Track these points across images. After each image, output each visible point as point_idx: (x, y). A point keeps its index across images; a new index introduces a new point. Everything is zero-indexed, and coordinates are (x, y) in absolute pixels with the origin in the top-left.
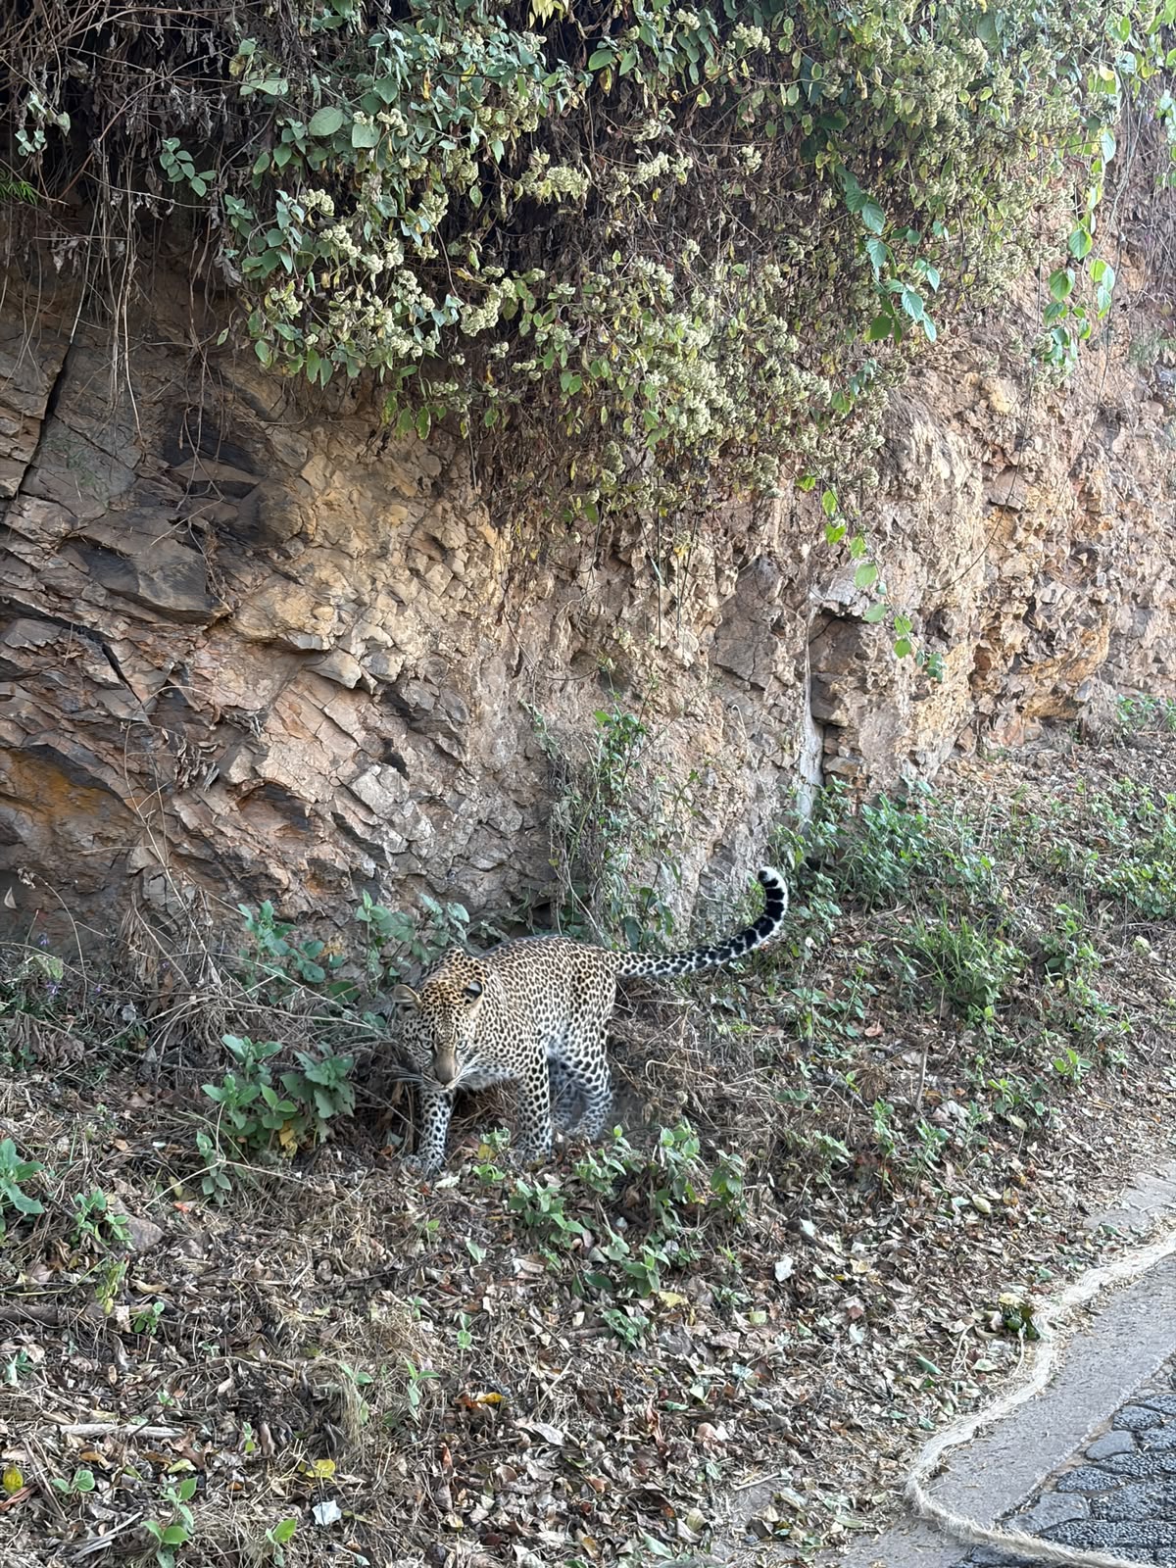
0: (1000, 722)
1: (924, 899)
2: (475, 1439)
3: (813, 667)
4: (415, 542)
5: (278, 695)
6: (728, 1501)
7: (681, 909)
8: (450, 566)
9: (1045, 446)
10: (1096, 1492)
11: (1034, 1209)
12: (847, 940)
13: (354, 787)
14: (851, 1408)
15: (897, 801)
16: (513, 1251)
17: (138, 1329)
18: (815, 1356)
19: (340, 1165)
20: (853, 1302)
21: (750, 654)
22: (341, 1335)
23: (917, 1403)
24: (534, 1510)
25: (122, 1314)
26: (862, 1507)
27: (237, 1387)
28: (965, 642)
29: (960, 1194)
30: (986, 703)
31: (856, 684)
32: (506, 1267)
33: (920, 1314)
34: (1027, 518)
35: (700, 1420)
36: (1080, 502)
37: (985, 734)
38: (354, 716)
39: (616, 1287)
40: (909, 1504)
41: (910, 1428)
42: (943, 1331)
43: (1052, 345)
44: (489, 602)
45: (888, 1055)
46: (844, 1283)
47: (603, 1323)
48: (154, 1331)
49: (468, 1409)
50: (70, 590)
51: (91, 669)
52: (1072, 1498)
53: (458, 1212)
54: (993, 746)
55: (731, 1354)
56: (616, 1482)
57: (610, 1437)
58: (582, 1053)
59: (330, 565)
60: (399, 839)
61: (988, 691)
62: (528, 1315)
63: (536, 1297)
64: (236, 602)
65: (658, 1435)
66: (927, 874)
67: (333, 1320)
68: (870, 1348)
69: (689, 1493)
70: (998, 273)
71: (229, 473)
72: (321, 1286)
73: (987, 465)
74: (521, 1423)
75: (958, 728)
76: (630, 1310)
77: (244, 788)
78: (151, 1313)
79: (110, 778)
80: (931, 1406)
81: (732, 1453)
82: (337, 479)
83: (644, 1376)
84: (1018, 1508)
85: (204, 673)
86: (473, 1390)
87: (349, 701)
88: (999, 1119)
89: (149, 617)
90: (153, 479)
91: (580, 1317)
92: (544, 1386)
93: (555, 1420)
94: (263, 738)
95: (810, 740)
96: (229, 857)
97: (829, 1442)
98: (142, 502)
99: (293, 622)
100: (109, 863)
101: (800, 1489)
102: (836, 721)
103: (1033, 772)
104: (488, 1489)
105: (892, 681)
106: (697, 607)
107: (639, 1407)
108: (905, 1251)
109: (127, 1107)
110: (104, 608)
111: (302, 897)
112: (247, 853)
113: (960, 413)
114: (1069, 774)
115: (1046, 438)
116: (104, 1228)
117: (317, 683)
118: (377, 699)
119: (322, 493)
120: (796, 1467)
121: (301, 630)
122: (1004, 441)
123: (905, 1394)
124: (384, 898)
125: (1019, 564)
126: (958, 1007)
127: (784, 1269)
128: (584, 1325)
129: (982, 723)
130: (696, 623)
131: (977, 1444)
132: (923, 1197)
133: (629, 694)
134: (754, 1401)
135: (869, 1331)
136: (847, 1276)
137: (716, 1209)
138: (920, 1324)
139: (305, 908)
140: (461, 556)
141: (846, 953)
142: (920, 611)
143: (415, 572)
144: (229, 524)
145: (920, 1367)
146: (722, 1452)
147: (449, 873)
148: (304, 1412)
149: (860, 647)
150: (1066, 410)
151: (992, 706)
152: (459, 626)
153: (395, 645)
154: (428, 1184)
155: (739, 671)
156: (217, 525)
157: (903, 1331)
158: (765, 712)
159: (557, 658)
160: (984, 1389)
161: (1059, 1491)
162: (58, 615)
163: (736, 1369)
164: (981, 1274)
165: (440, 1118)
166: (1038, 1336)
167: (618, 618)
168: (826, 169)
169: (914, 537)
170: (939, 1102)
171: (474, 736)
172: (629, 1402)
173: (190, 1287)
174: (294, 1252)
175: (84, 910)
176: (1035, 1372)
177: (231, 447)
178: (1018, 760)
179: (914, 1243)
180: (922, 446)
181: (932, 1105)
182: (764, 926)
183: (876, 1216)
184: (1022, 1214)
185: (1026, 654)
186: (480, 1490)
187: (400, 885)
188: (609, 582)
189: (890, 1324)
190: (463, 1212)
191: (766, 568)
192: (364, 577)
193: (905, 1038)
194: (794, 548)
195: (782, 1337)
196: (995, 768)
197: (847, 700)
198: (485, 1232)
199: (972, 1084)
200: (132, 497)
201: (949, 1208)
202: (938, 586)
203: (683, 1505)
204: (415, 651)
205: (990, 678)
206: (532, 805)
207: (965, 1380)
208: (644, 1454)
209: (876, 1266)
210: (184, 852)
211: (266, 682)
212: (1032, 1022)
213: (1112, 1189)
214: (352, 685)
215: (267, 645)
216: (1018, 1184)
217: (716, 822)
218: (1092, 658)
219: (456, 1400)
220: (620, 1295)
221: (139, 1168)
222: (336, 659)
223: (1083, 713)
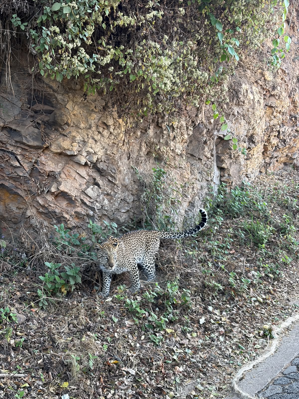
0: (272, 165)
1: (248, 215)
2: (110, 374)
3: (217, 153)
4: (99, 124)
5: (64, 168)
6: (182, 389)
7: (180, 221)
8: (109, 130)
9: (281, 89)
10: (285, 385)
11: (275, 300)
12: (226, 227)
13: (86, 192)
14: (219, 360)
15: (241, 188)
16: (125, 319)
17: (17, 346)
18: (209, 345)
19: (80, 296)
20: (221, 329)
21: (197, 150)
22: (74, 346)
23: (238, 358)
24: (125, 394)
25: (12, 342)
26: (220, 389)
27: (43, 361)
28: (260, 144)
29: (254, 297)
30: (267, 160)
31: (229, 157)
32: (123, 324)
33: (240, 332)
34: (276, 109)
35: (175, 365)
36: (292, 104)
37: (268, 168)
38: (85, 173)
39: (154, 328)
40: (233, 389)
41: (235, 366)
42: (246, 337)
43: (273, 60)
44: (121, 139)
45: (236, 258)
46: (219, 324)
47: (149, 339)
48: (21, 346)
49: (108, 365)
50: (5, 141)
51: (12, 163)
52: (277, 387)
53: (111, 308)
54: (270, 171)
55: (186, 346)
56: (150, 385)
57: (149, 371)
58: (148, 263)
59: (75, 131)
60: (99, 205)
61: (268, 157)
62: (128, 337)
63: (131, 332)
64: (50, 143)
65: (163, 371)
66: (248, 208)
67: (72, 341)
68: (225, 342)
69: (170, 387)
70: (256, 41)
71: (47, 108)
72: (70, 331)
73: (265, 95)
74: (123, 369)
75: (260, 167)
76: (157, 334)
77: (55, 193)
78: (20, 342)
79: (20, 192)
80: (242, 359)
81: (183, 375)
82: (76, 108)
83: (160, 353)
84: (262, 390)
85: (43, 162)
86: (110, 360)
87: (83, 168)
88: (266, 275)
89: (27, 148)
90: (26, 110)
91: (143, 337)
92: (131, 358)
93: (133, 367)
94: (60, 180)
95: (216, 172)
96: (52, 212)
97: (212, 371)
98: (23, 116)
99: (66, 147)
100: (21, 215)
101: (202, 385)
102: (223, 167)
103: (281, 178)
104: (113, 388)
105: (239, 155)
106: (182, 138)
107: (158, 362)
108: (238, 314)
109: (22, 282)
110: (14, 146)
111: (73, 222)
112: (57, 211)
113: (257, 81)
114: (290, 178)
115: (281, 87)
116: (10, 317)
117: (74, 164)
118: (91, 167)
119: (72, 112)
120: (202, 378)
121: (68, 150)
122: (269, 88)
123: (234, 356)
124: (96, 221)
125: (275, 122)
126: (256, 244)
127: (202, 321)
128: (144, 340)
129: (267, 165)
130: (181, 142)
131: (254, 370)
132: (243, 298)
133: (163, 163)
134: (191, 359)
135: (225, 338)
136: (220, 322)
137: (183, 305)
138: (240, 335)
139: (74, 225)
140: (112, 127)
141: (226, 230)
142: (246, 136)
143: (99, 132)
144: (47, 121)
145: (239, 348)
146: (181, 375)
147: (114, 214)
148: (62, 368)
149: (229, 147)
150: (287, 79)
151: (269, 160)
152: (113, 146)
153: (95, 153)
154: (103, 301)
155: (195, 155)
156: (44, 122)
157: (235, 337)
158: (202, 166)
159: (142, 154)
160: (257, 354)
161: (274, 384)
162: (2, 148)
163: (187, 350)
164: (259, 319)
165: (108, 282)
166: (273, 337)
167: (159, 142)
168: (205, 13)
169: (243, 116)
170: (249, 271)
171: (119, 176)
172: (155, 361)
173: (32, 334)
174: (62, 322)
175: (16, 227)
176: (272, 348)
177: (47, 100)
178: (277, 175)
179: (240, 312)
180: (245, 91)
181: (247, 272)
182: (202, 224)
183: (230, 304)
184: (271, 302)
185: (278, 146)
186: (111, 389)
187: (100, 218)
188: (156, 132)
189: (232, 335)
190: (112, 308)
191: (201, 126)
192: (85, 134)
193: (241, 253)
194: (209, 120)
195: (200, 340)
196: (271, 177)
197: (226, 161)
198: (118, 314)
199: (259, 266)
200: (20, 115)
201: (251, 301)
202: (251, 128)
203: (168, 391)
204: (101, 154)
205: (268, 153)
206: (136, 194)
207: (252, 351)
208: (158, 376)
209: (229, 319)
210: (41, 211)
211: (60, 164)
212: (277, 247)
213: (297, 293)
214: (84, 164)
215: (60, 154)
216: (271, 293)
217: (189, 196)
218: (297, 146)
219: (105, 363)
220: (155, 330)
221: (22, 299)
222: (79, 157)
223: (295, 161)
